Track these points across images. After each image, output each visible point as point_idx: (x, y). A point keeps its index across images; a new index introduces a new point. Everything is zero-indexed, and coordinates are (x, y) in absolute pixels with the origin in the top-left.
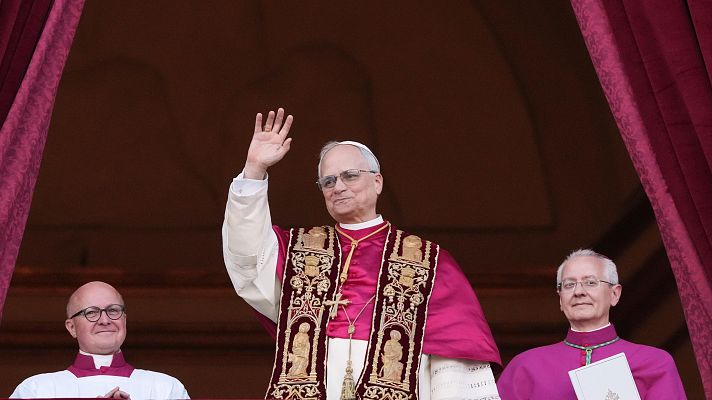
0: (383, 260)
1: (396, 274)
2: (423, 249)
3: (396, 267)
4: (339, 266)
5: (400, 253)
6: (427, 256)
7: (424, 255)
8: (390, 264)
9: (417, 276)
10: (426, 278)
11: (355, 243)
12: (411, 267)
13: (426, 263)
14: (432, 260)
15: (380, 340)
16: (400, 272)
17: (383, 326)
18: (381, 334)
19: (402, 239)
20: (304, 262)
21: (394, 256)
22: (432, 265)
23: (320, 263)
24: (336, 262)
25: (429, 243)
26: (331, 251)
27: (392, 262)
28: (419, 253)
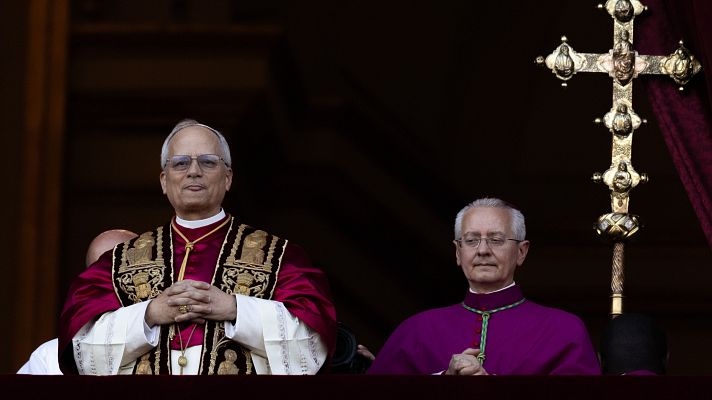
0: (218, 266)
1: (231, 282)
2: (266, 249)
3: (231, 274)
4: (172, 275)
5: (238, 256)
6: (270, 257)
7: (266, 255)
8: (225, 270)
9: (255, 283)
10: (265, 286)
11: (189, 246)
12: (250, 271)
13: (268, 266)
14: (275, 261)
15: (213, 362)
16: (235, 279)
17: (216, 345)
18: (214, 354)
19: (243, 238)
20: (133, 284)
21: (231, 260)
22: (274, 269)
23: (150, 278)
24: (168, 271)
25: (275, 239)
26: (160, 261)
27: (228, 267)
28: (260, 254)
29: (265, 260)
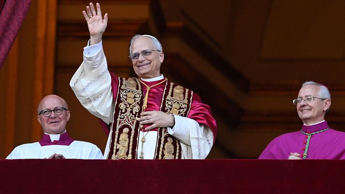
0: (163, 99)
1: (170, 107)
2: (184, 93)
3: (170, 103)
4: (144, 100)
5: (172, 96)
6: (186, 97)
8: (167, 101)
9: (180, 108)
10: (185, 110)
11: (148, 88)
12: (178, 103)
13: (186, 101)
14: (189, 99)
15: (162, 142)
16: (172, 106)
17: (164, 135)
18: (163, 139)
19: (173, 88)
20: (126, 96)
21: (169, 97)
22: (189, 102)
24: (143, 97)
25: (187, 90)
27: (168, 100)
28: (182, 96)
29: (184, 98)
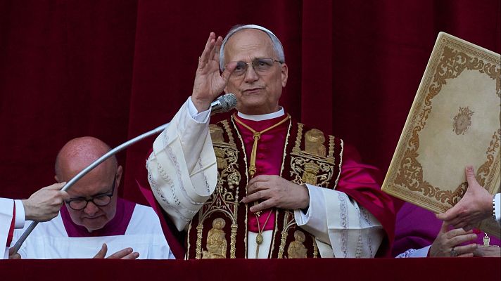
0: (285, 154)
1: (299, 169)
2: (327, 144)
3: (299, 162)
4: (245, 159)
5: (302, 147)
6: (331, 152)
7: (328, 150)
8: (293, 159)
9: (321, 172)
10: (330, 175)
11: (257, 136)
12: (315, 162)
13: (331, 159)
14: (336, 155)
15: (283, 241)
16: (303, 167)
17: (286, 226)
18: (284, 234)
19: (304, 132)
21: (296, 150)
22: (337, 161)
23: (226, 156)
24: (241, 156)
25: (332, 137)
26: (232, 144)
27: (295, 156)
28: (322, 148)
29: (328, 154)
